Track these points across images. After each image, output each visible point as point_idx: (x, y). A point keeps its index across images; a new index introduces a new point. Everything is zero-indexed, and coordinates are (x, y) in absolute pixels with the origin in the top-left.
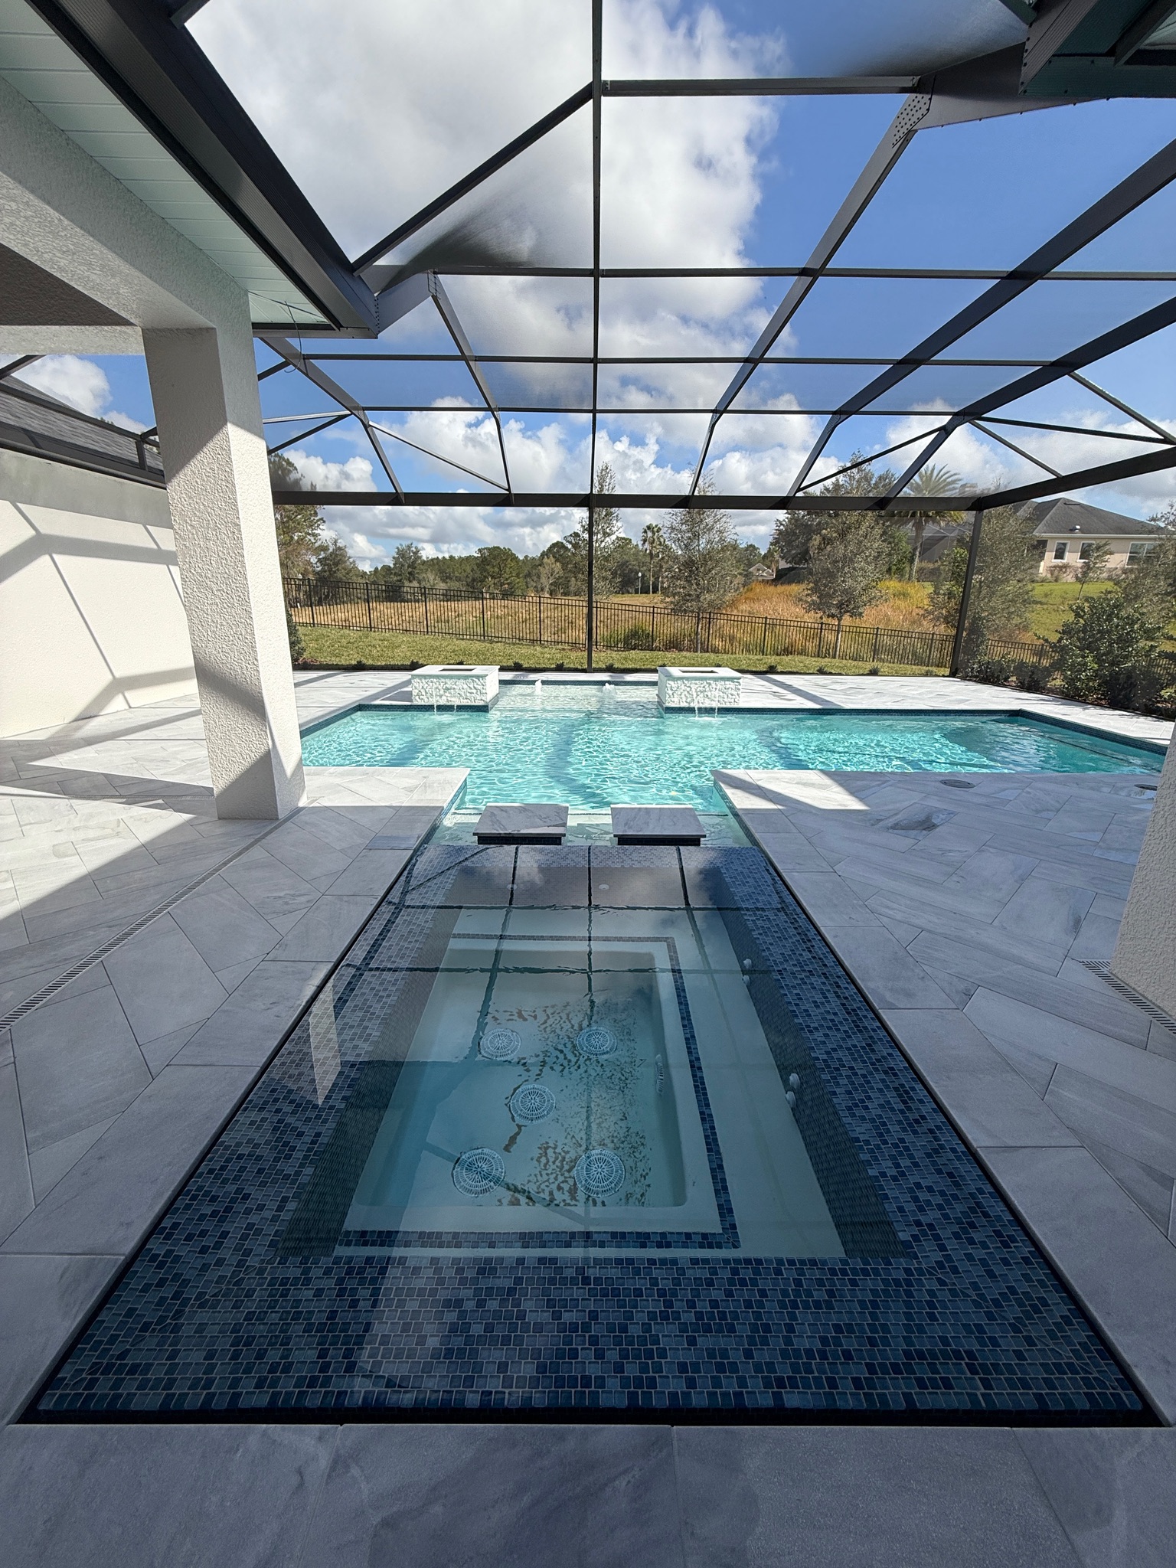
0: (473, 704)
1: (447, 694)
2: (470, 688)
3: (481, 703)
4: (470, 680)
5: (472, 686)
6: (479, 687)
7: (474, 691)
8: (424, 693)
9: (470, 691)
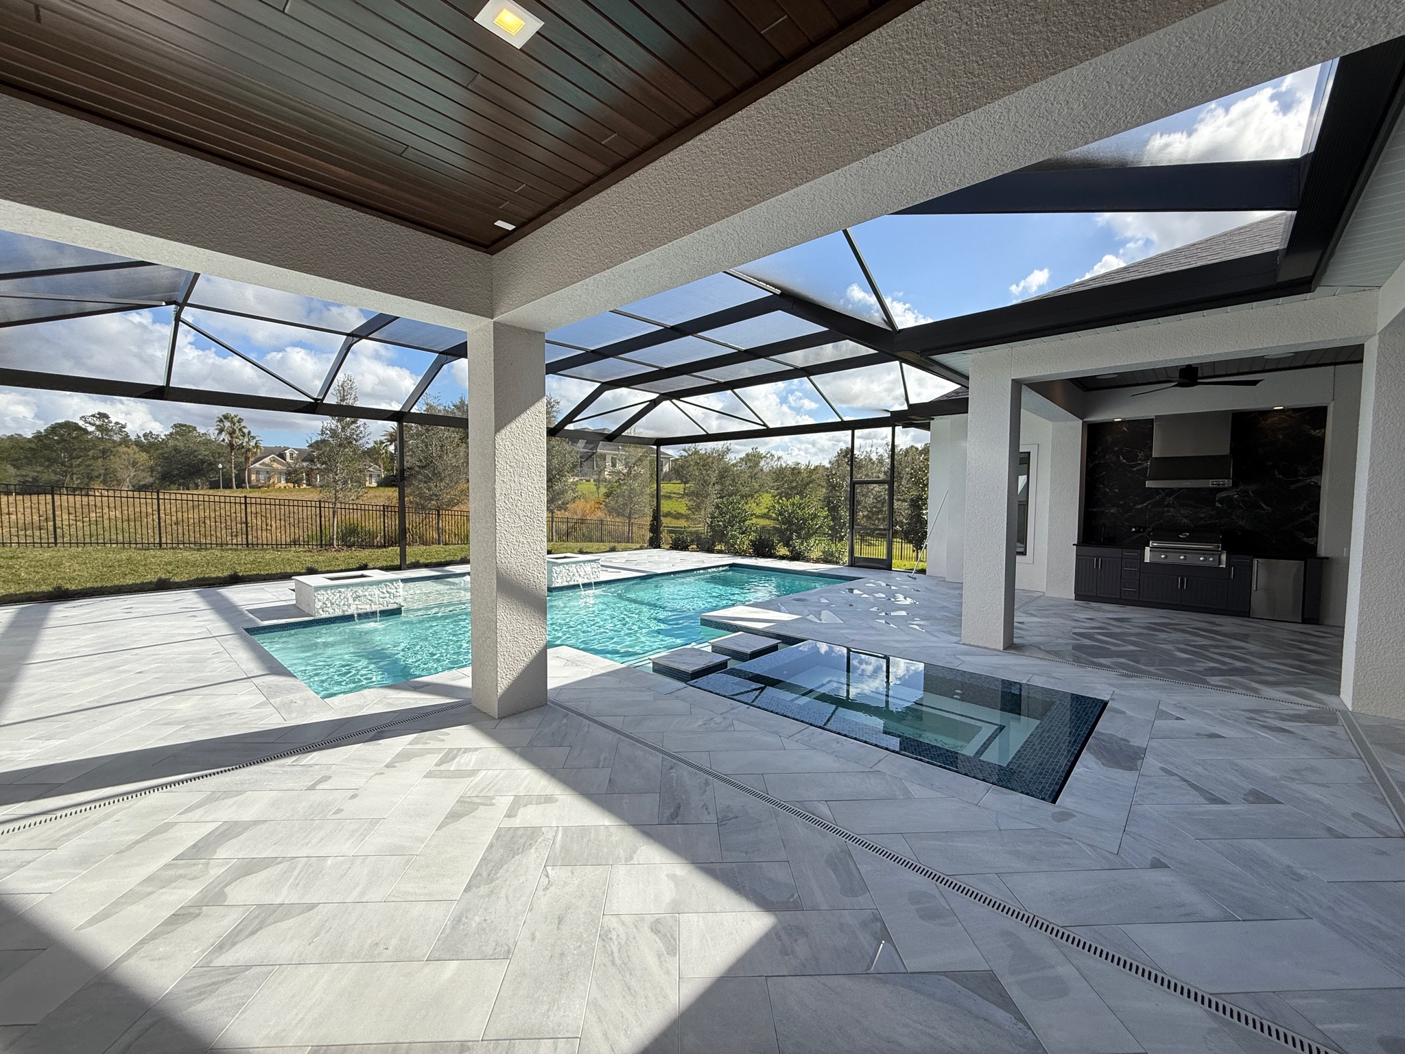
0: (387, 608)
1: (357, 602)
2: (384, 593)
3: (395, 606)
4: (383, 585)
5: (384, 591)
6: (392, 591)
7: (387, 595)
8: (329, 605)
9: (382, 596)
